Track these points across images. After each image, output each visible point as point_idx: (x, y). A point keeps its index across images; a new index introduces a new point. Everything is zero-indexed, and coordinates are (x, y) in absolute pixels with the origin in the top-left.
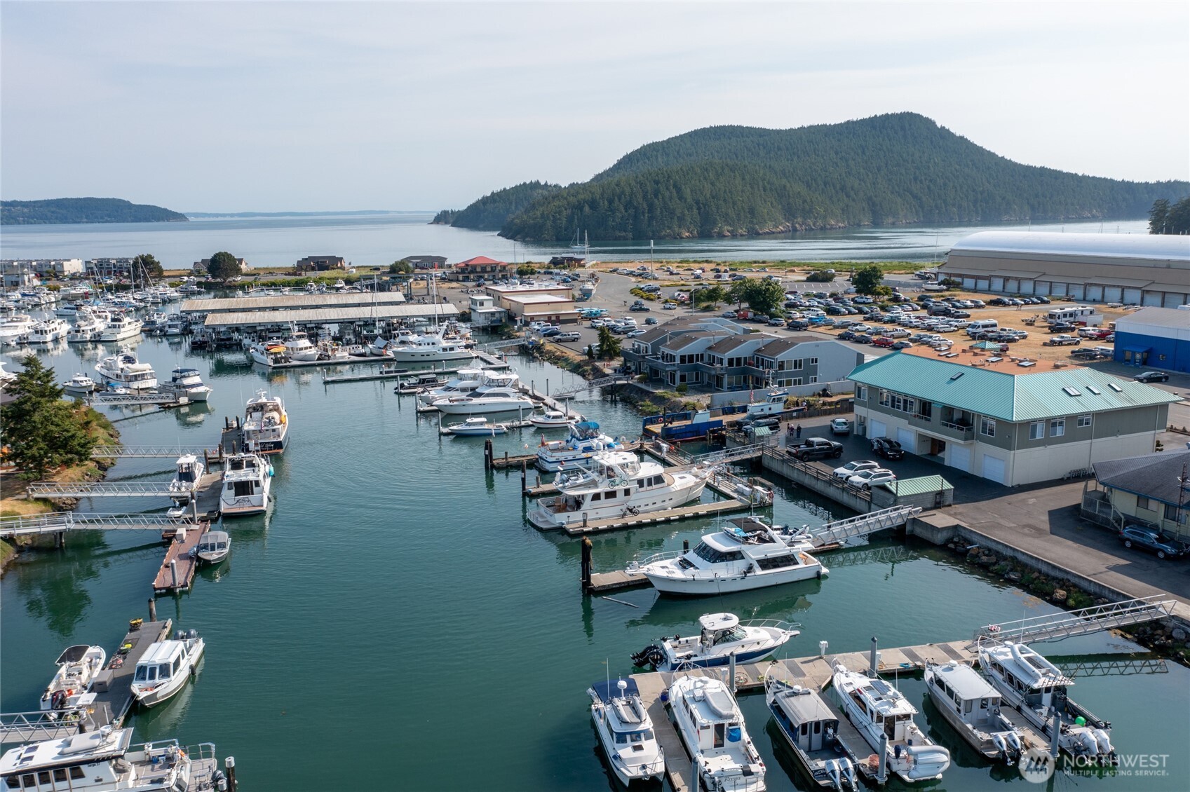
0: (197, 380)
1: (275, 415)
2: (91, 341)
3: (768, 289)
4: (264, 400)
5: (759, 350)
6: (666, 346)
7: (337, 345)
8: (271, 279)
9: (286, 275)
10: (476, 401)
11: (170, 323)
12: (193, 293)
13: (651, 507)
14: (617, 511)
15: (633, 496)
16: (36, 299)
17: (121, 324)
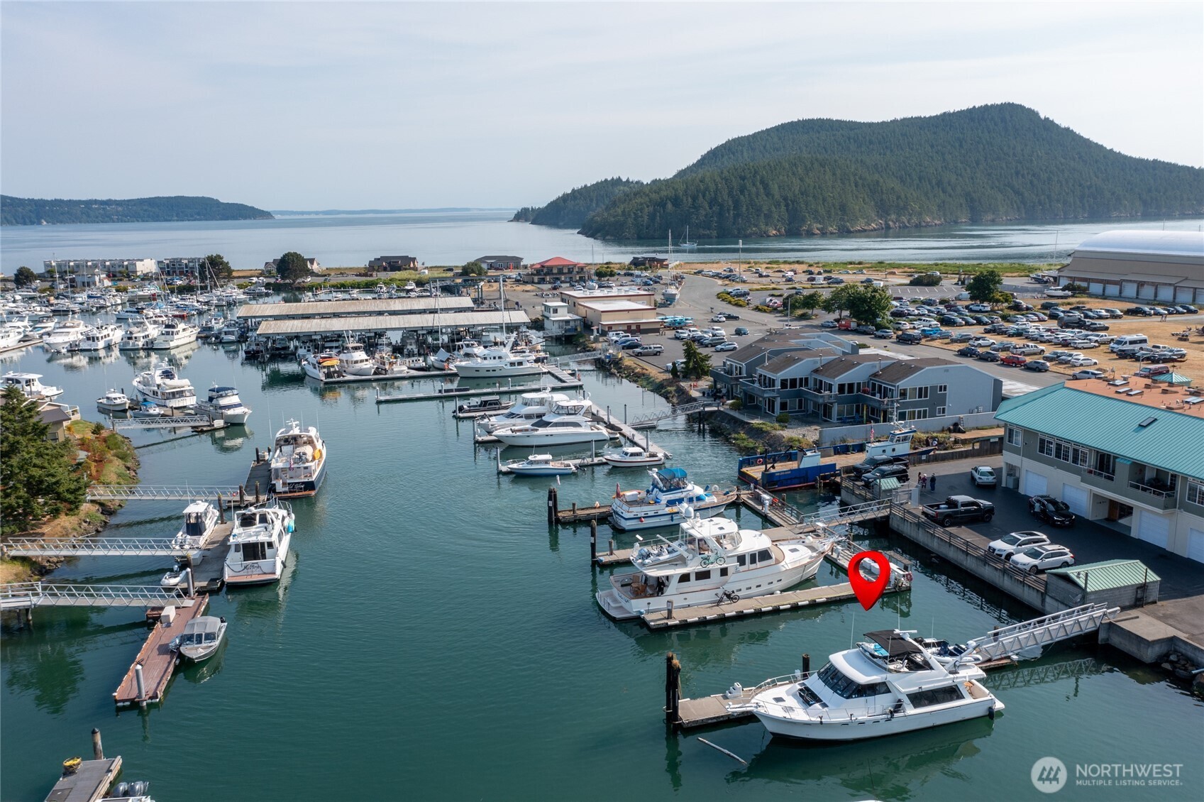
0: (235, 400)
1: (308, 450)
2: (143, 349)
3: (874, 297)
4: (296, 431)
5: (875, 375)
6: (763, 368)
7: (396, 358)
8: (341, 280)
9: (357, 275)
10: (542, 431)
11: (226, 329)
12: (260, 295)
13: (755, 590)
14: (710, 596)
15: (731, 576)
16: (102, 302)
17: (175, 330)
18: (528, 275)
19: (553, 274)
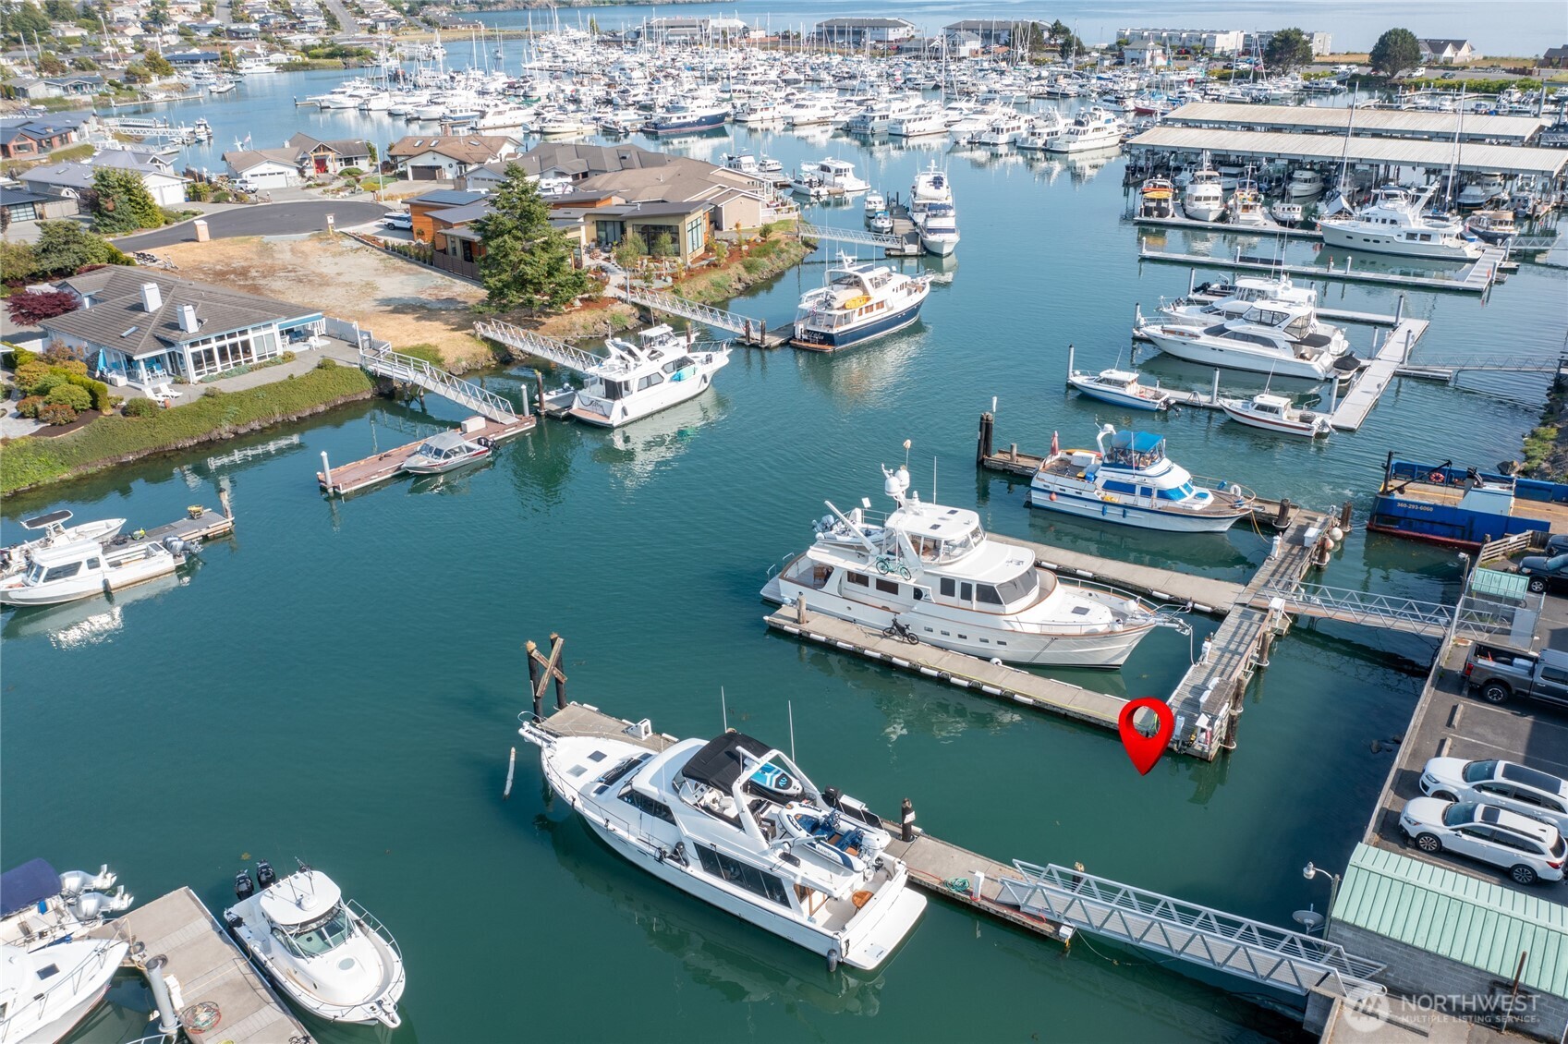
1: (847, 294)
2: (1043, 150)
8: (1473, 77)
9: (1505, 71)
13: (953, 640)
14: (883, 620)
15: (922, 604)
17: (1081, 129)
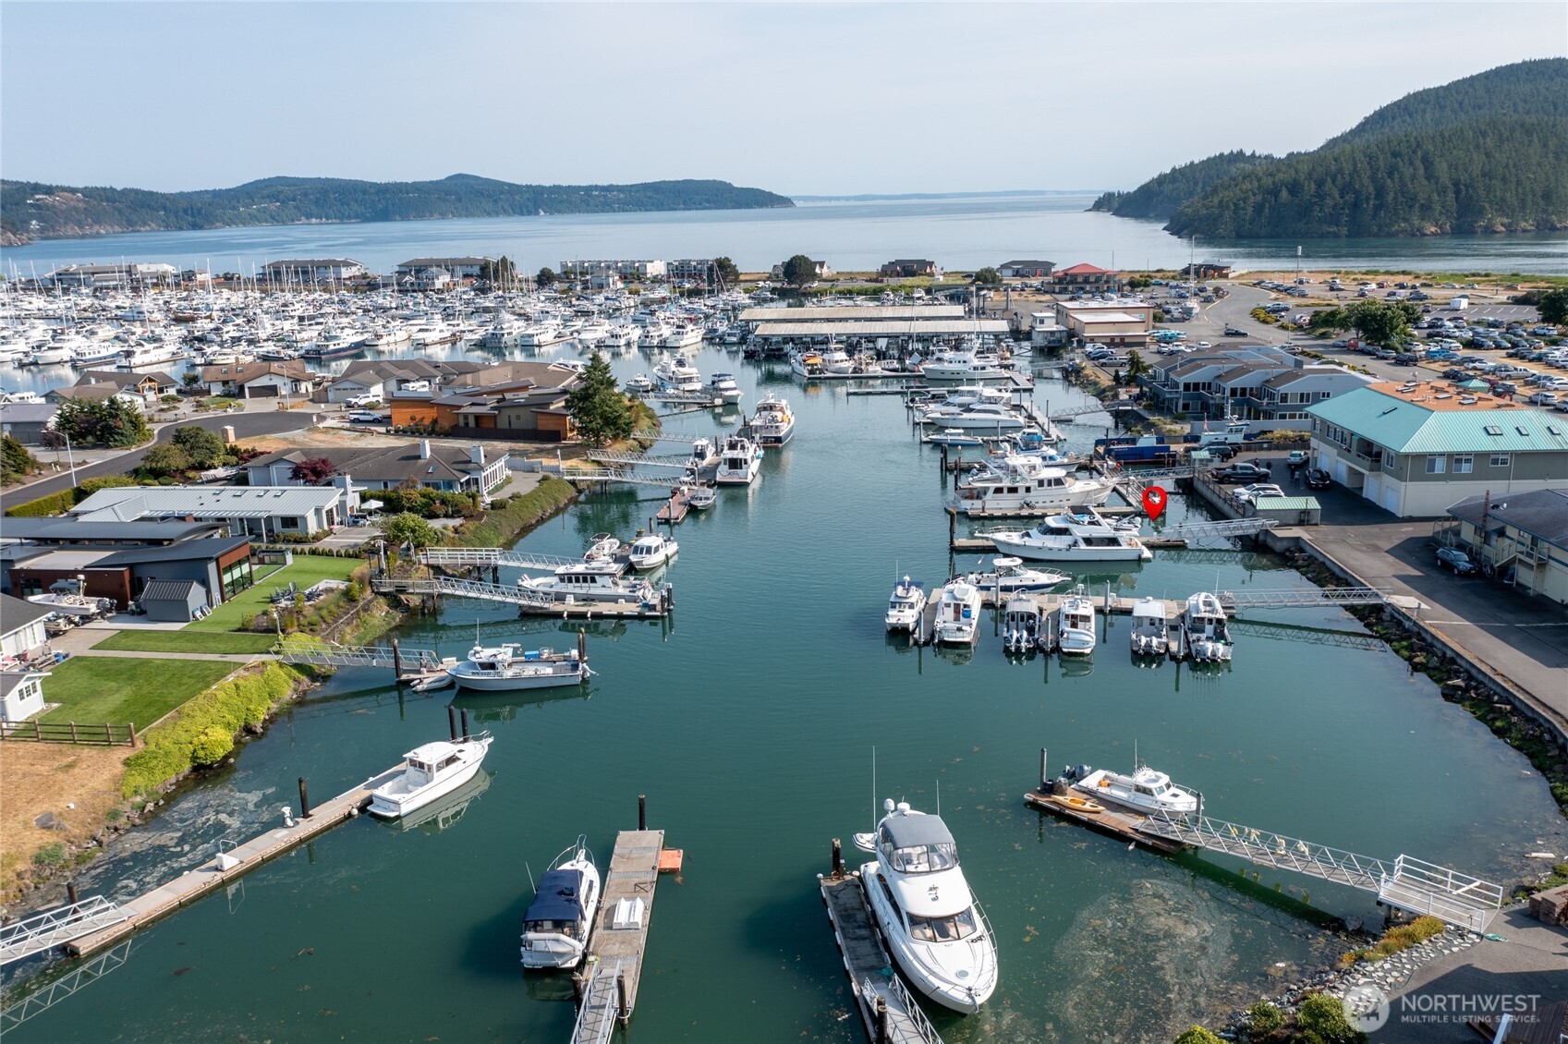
0: (731, 384)
1: (779, 415)
2: (658, 347)
3: (1385, 314)
4: (772, 401)
5: (1268, 381)
6: (1175, 372)
7: (877, 359)
8: (849, 285)
9: (867, 281)
10: (966, 415)
11: (729, 331)
12: (765, 300)
14: (1017, 504)
15: (1032, 493)
16: (617, 304)
17: (684, 331)
18: (1049, 283)
19: (1077, 283)
